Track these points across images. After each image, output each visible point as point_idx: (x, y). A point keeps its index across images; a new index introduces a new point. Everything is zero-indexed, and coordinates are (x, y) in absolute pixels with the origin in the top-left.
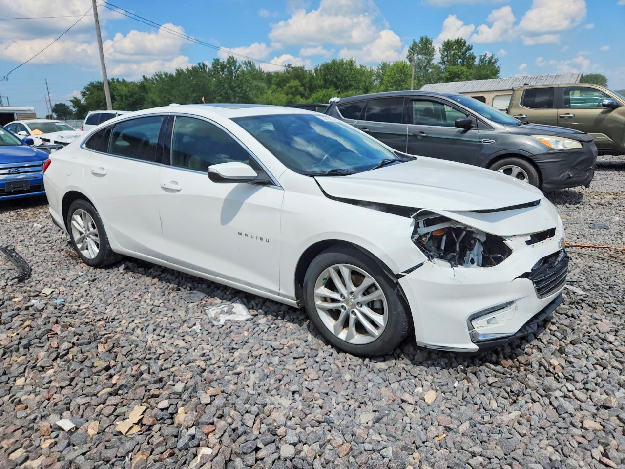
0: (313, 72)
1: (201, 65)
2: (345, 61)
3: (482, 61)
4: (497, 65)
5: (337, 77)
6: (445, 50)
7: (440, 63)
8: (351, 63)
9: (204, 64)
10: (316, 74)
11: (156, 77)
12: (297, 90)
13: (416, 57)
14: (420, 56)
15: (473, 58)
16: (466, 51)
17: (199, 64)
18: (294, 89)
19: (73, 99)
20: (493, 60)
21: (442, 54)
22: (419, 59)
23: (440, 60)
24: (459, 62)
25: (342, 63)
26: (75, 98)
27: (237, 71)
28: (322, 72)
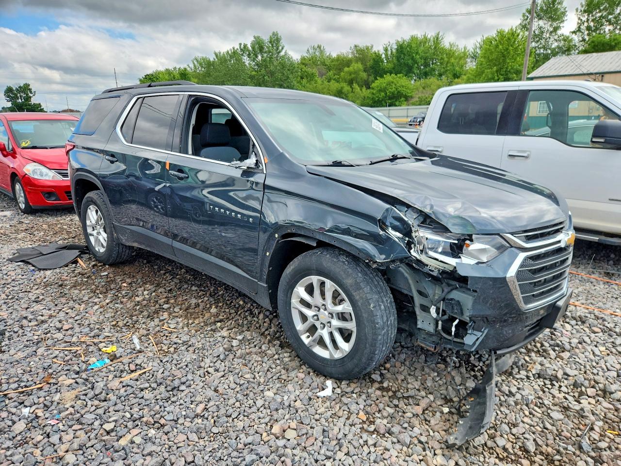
0: (382, 51)
1: (242, 46)
2: (429, 37)
5: (413, 58)
7: (574, 32)
8: (437, 40)
9: (245, 46)
10: (386, 55)
11: (196, 63)
12: (357, 76)
13: (534, 23)
14: (541, 23)
17: (240, 44)
18: (352, 75)
21: (579, 19)
22: (540, 27)
23: (574, 27)
24: (607, 30)
25: (425, 40)
27: (279, 52)
28: (394, 51)
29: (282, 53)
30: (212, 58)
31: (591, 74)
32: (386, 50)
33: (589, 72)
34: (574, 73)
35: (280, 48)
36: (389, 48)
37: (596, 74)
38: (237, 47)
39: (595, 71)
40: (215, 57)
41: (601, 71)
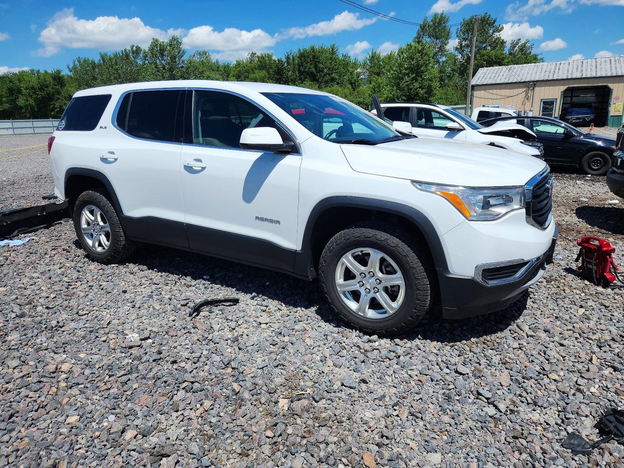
0: (284, 60)
1: (134, 48)
2: (325, 48)
3: (514, 45)
6: (464, 31)
8: (333, 52)
9: (138, 47)
10: (288, 63)
15: (503, 43)
16: (494, 32)
20: (528, 46)
21: (460, 37)
25: (322, 51)
27: (181, 57)
28: (296, 59)
29: (184, 58)
30: (97, 59)
31: (525, 82)
32: (288, 58)
33: (523, 81)
34: (510, 81)
35: (181, 52)
36: (291, 57)
37: (530, 82)
41: (532, 79)
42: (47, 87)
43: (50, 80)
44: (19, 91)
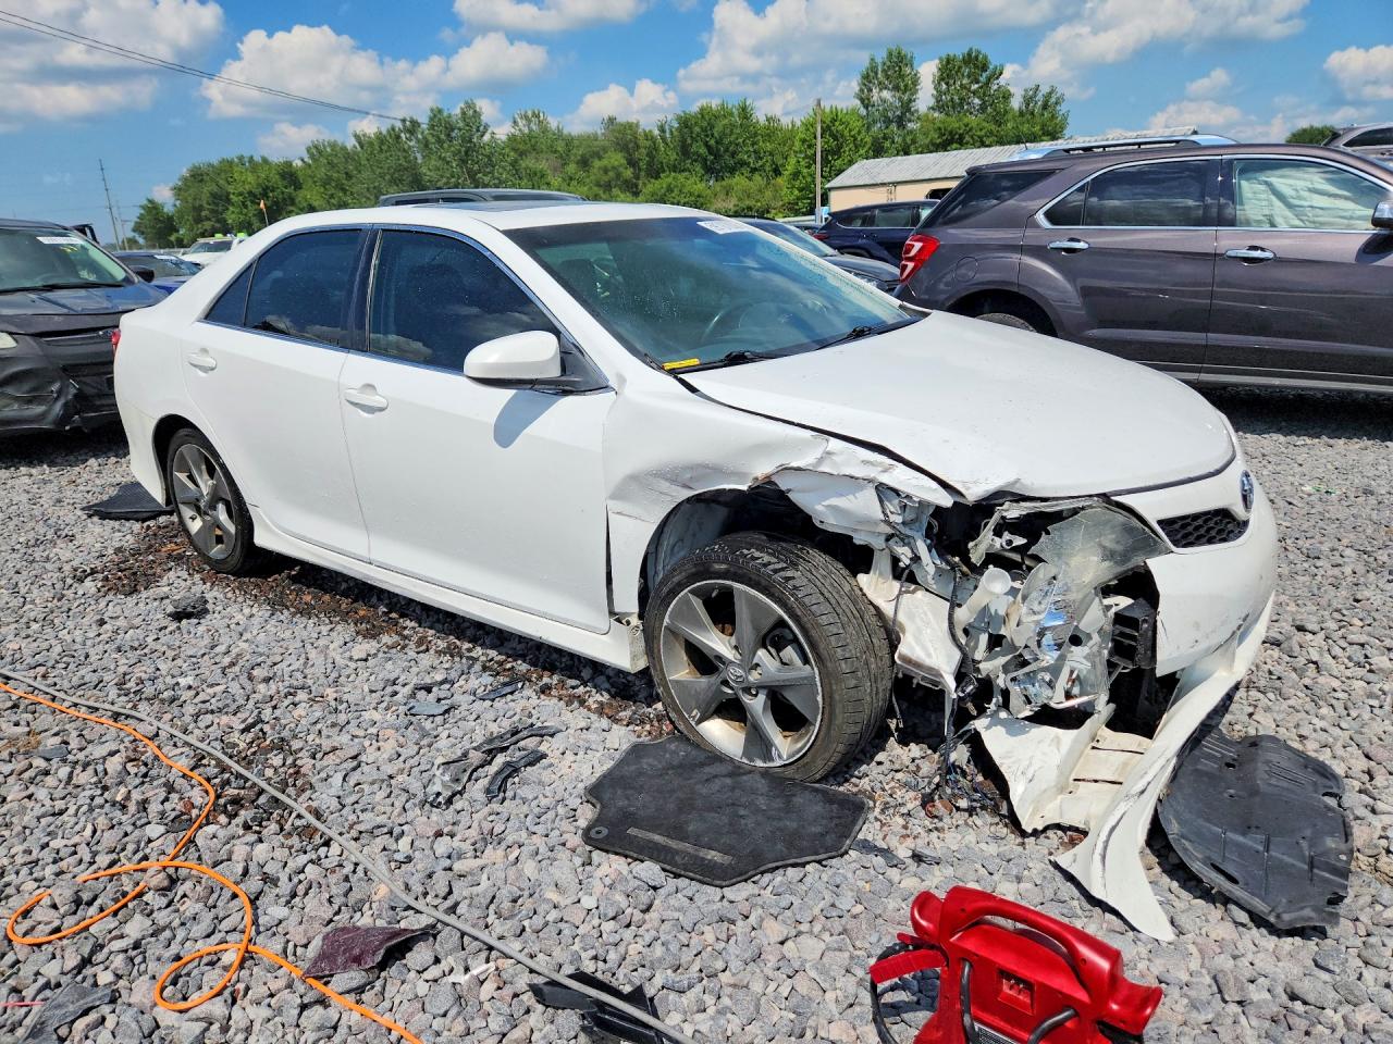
0: (655, 133)
1: (409, 123)
2: (730, 106)
3: (1028, 100)
4: (1062, 109)
6: (942, 79)
7: (933, 108)
8: (745, 112)
9: (415, 124)
10: (664, 139)
11: (314, 152)
12: (618, 175)
13: (875, 95)
14: (886, 94)
15: (1007, 96)
16: (989, 80)
17: (404, 120)
18: (611, 174)
19: (145, 202)
20: (1053, 100)
21: (935, 88)
22: (884, 101)
23: (932, 102)
24: (975, 105)
25: (724, 112)
26: (150, 201)
27: (482, 136)
28: (676, 133)
29: (487, 138)
30: (351, 143)
31: (883, 184)
32: (662, 130)
35: (481, 128)
36: (667, 127)
37: (889, 183)
38: (399, 125)
39: (890, 181)
40: (357, 145)
42: (272, 191)
43: (275, 179)
44: (228, 200)
